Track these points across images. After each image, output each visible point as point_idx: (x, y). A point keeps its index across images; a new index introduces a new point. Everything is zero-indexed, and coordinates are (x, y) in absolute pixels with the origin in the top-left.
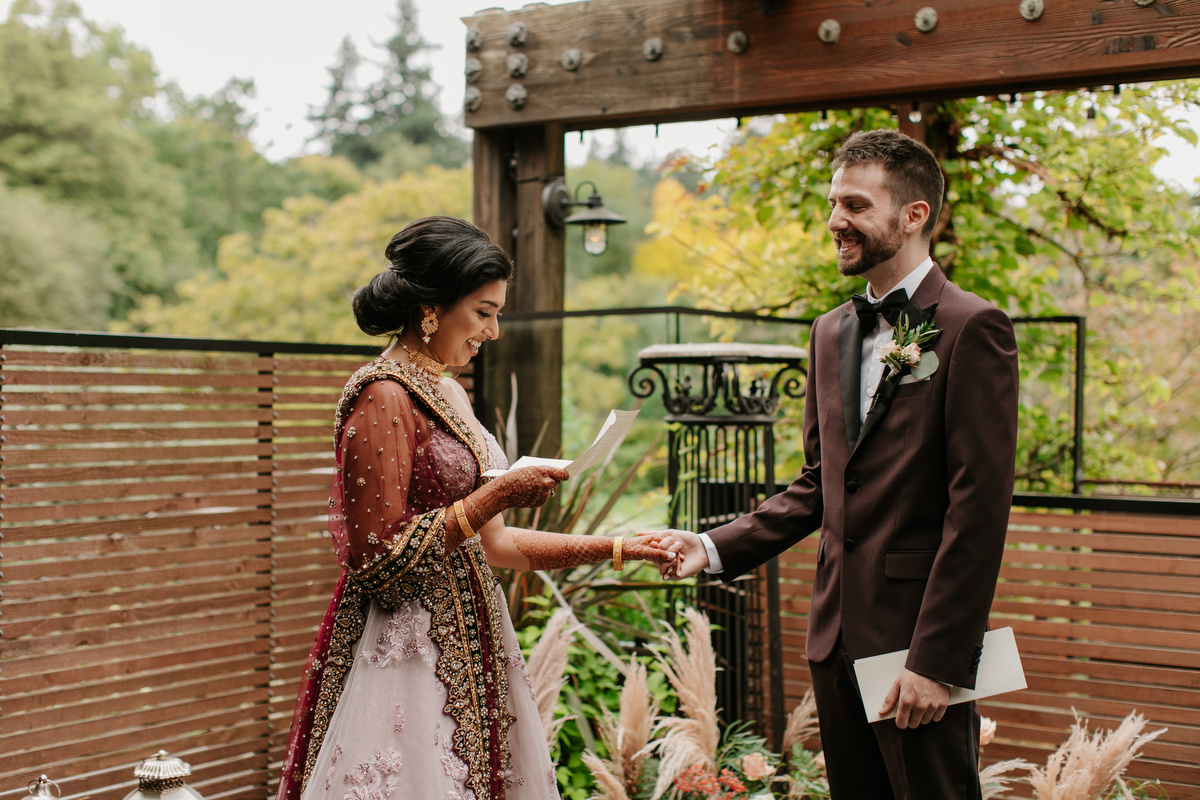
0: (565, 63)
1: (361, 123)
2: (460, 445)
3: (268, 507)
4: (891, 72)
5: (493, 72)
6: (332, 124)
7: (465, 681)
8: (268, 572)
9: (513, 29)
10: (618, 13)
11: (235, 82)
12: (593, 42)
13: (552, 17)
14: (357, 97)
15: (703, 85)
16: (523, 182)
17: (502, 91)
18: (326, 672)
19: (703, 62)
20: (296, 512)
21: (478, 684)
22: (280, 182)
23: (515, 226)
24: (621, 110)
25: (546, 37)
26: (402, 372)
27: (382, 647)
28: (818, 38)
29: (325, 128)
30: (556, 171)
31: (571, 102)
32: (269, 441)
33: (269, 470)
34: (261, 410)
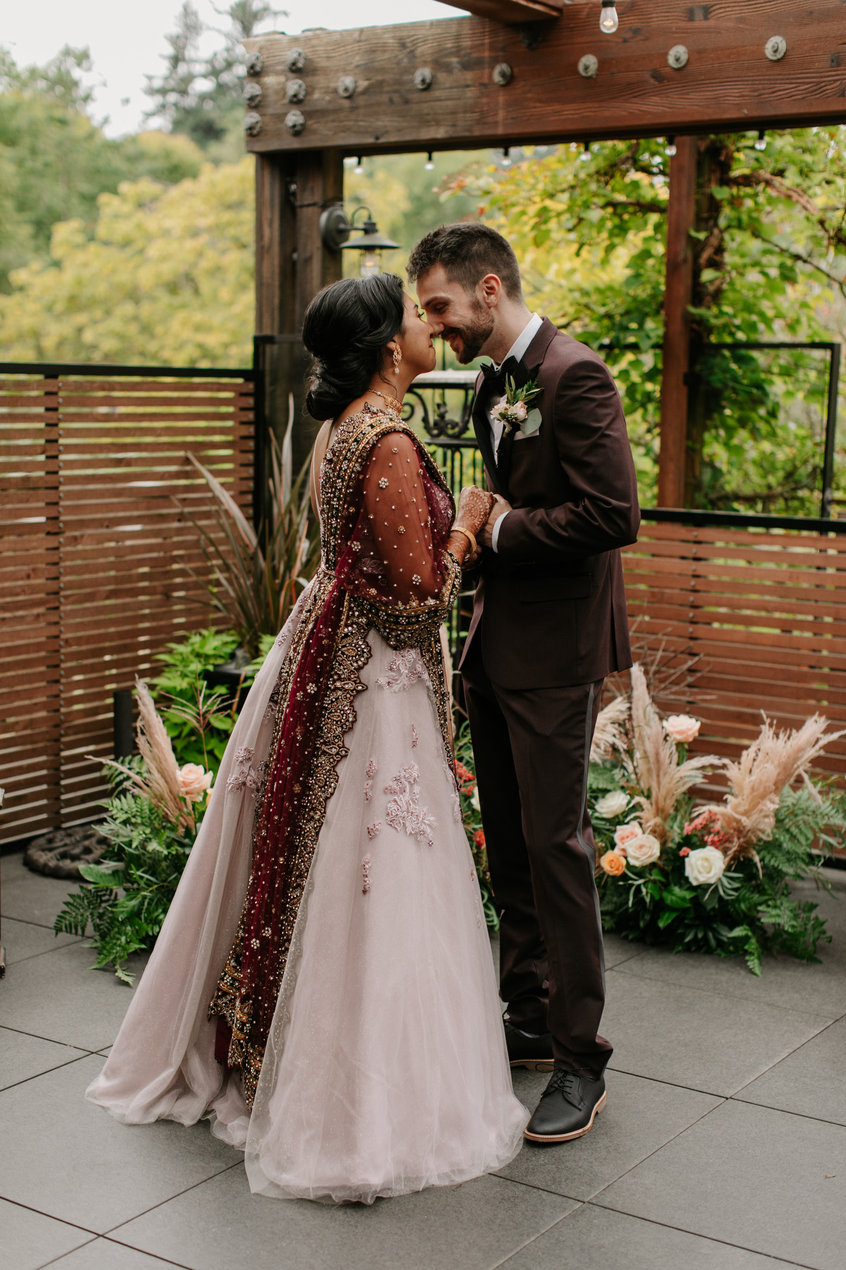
0: (341, 92)
1: (203, 97)
3: (56, 518)
4: (644, 108)
5: (272, 98)
6: (173, 98)
8: (57, 578)
9: (291, 55)
10: (391, 41)
11: (67, 52)
12: (367, 69)
13: (328, 44)
14: (199, 68)
15: (469, 116)
16: (302, 206)
17: (281, 117)
18: (334, 695)
19: (470, 93)
20: (82, 524)
22: (118, 163)
23: (295, 250)
24: (392, 139)
25: (323, 63)
27: (393, 674)
28: (577, 72)
29: (166, 102)
30: (336, 195)
31: (346, 130)
32: (56, 457)
33: (55, 485)
34: (49, 428)
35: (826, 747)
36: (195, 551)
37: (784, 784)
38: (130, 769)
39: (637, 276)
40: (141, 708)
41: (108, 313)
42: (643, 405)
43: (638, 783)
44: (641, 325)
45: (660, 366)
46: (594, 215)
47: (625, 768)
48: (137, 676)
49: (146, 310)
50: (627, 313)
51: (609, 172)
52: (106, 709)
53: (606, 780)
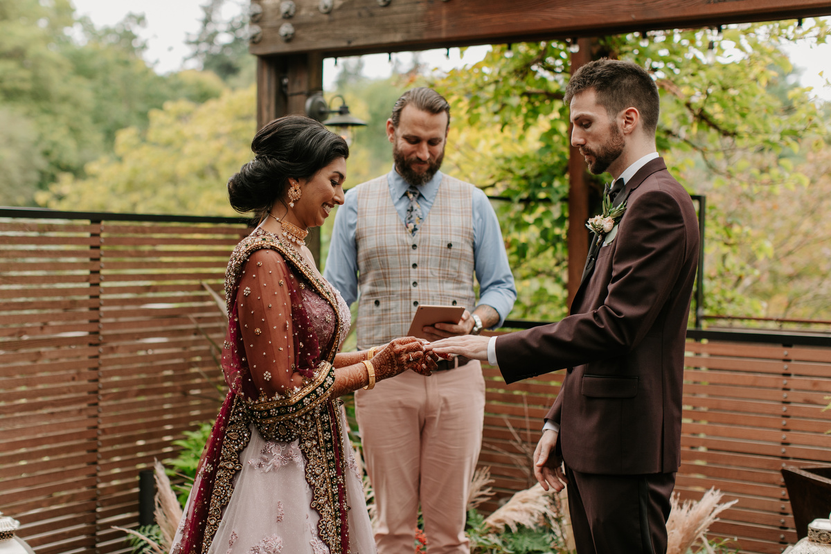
0: (322, 9)
1: (225, 46)
2: (323, 302)
3: (97, 333)
4: (555, 16)
5: (269, 14)
6: (204, 47)
7: (324, 483)
8: (96, 380)
11: (131, 16)
14: (222, 27)
15: (420, 24)
16: (293, 95)
17: (277, 28)
18: (218, 474)
19: (420, 7)
20: (118, 337)
21: (332, 485)
22: (164, 90)
24: (361, 42)
26: (281, 244)
27: (265, 457)
29: (199, 50)
30: (316, 87)
31: (326, 37)
32: (98, 285)
33: (97, 306)
34: (92, 262)
35: (720, 515)
36: (208, 358)
37: (687, 547)
38: (149, 537)
39: (548, 147)
40: (159, 486)
41: (155, 192)
42: (554, 245)
43: (566, 546)
44: (550, 185)
45: (566, 214)
46: (515, 101)
47: (554, 533)
48: (156, 459)
49: (182, 190)
50: (540, 175)
51: (523, 71)
52: (134, 485)
53: (539, 543)
